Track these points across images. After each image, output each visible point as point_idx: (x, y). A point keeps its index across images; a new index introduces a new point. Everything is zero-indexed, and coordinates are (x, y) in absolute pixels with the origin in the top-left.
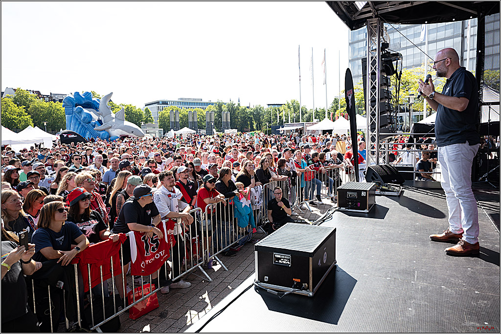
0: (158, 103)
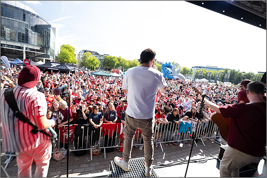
0: (197, 67)
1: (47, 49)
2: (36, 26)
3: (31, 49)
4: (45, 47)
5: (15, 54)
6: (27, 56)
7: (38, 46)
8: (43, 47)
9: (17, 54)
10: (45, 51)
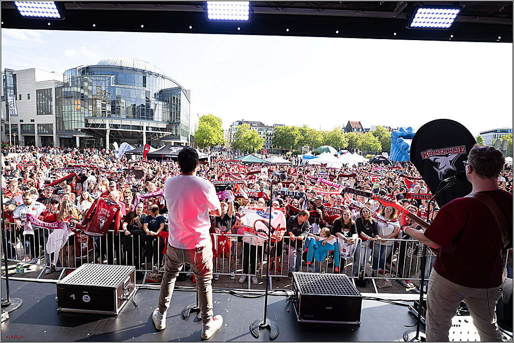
0: (495, 131)
1: (176, 126)
2: (161, 92)
3: (153, 129)
4: (173, 122)
5: (133, 138)
6: (149, 139)
7: (163, 121)
8: (170, 123)
9: (136, 138)
10: (174, 129)
